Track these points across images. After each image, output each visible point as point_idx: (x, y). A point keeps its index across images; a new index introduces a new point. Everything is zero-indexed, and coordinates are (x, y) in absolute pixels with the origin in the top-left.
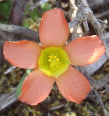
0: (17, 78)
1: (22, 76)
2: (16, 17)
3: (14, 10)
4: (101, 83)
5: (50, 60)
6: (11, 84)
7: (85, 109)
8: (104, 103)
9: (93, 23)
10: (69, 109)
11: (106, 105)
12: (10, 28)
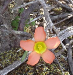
0: (21, 54)
1: (23, 52)
2: (21, 27)
3: (20, 24)
4: (58, 54)
5: (39, 47)
6: (19, 56)
7: (52, 65)
8: (60, 62)
9: (54, 30)
10: (45, 66)
11: (61, 64)
12: (19, 32)
